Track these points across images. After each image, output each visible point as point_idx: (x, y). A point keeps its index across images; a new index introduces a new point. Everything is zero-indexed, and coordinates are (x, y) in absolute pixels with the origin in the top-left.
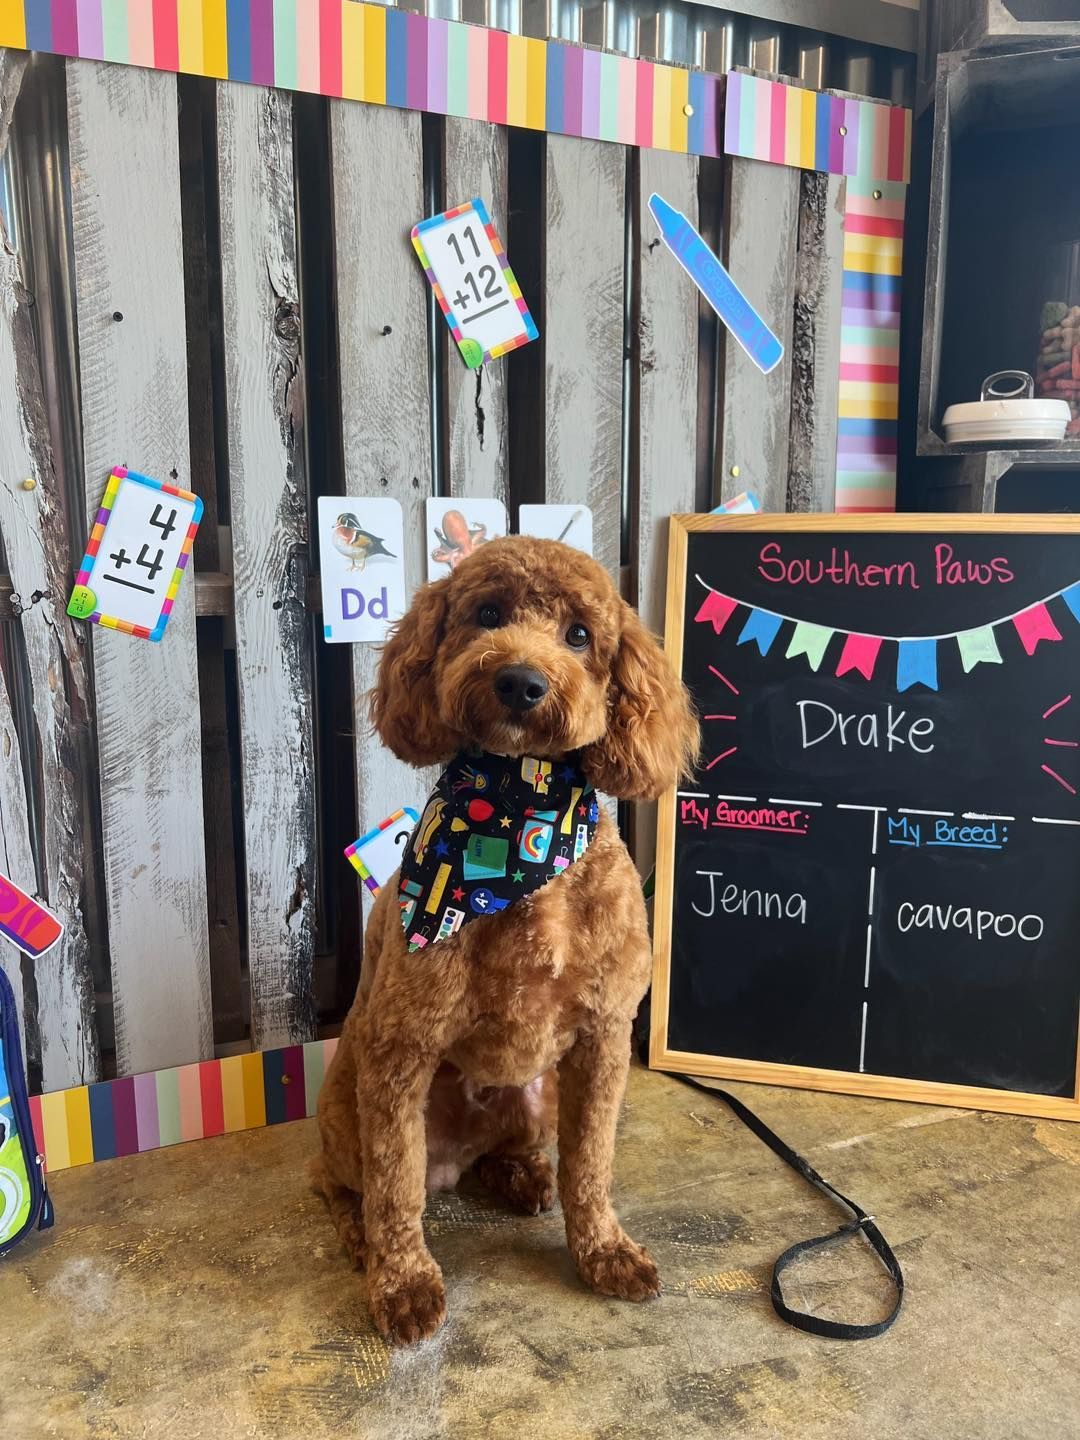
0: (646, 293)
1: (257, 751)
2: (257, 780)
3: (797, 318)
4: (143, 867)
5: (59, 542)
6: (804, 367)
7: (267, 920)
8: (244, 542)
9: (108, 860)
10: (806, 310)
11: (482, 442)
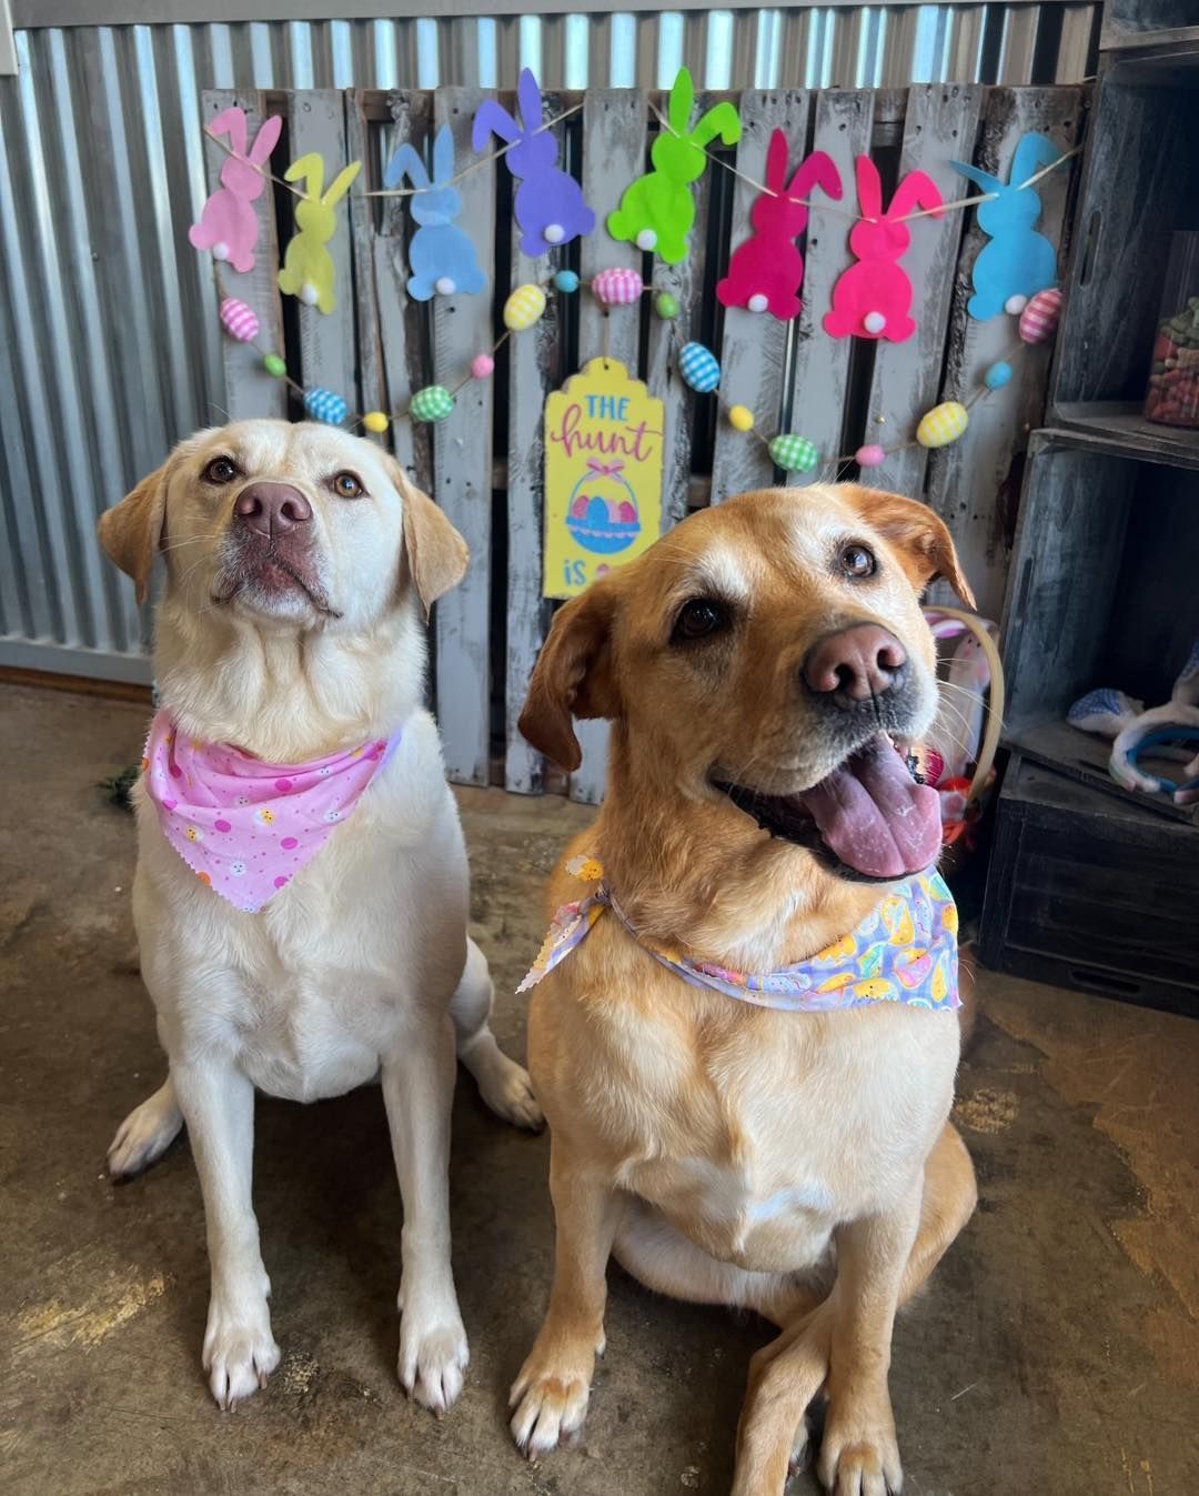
0: (809, 279)
1: (516, 575)
2: (516, 593)
3: (954, 292)
4: (455, 630)
5: (421, 437)
6: (958, 334)
7: (517, 676)
8: (516, 447)
9: (439, 621)
10: (963, 287)
11: (669, 390)
